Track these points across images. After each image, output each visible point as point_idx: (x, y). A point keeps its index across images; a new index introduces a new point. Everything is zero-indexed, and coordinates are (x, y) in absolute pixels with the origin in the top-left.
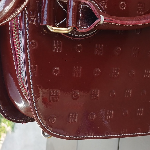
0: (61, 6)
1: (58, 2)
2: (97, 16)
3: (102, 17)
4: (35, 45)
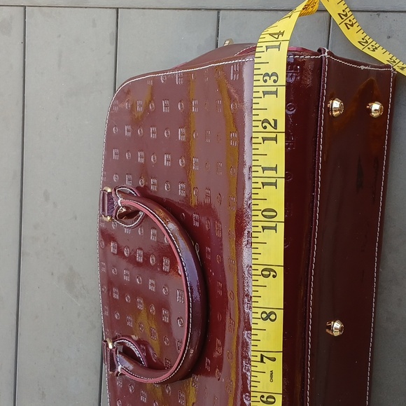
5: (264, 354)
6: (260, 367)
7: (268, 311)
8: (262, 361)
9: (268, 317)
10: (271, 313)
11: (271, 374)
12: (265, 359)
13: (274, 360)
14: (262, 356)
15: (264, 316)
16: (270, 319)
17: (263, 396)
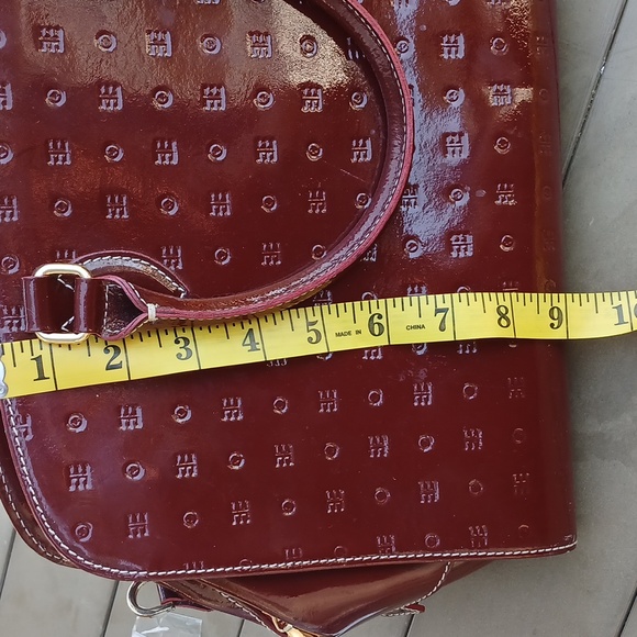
3: (152, 308)
5: (449, 313)
6: (428, 309)
7: (509, 315)
8: (438, 311)
9: (503, 316)
10: (508, 320)
11: (419, 327)
12: (441, 315)
13: (442, 329)
14: (446, 310)
15: (503, 310)
16: (500, 319)
17: (380, 317)
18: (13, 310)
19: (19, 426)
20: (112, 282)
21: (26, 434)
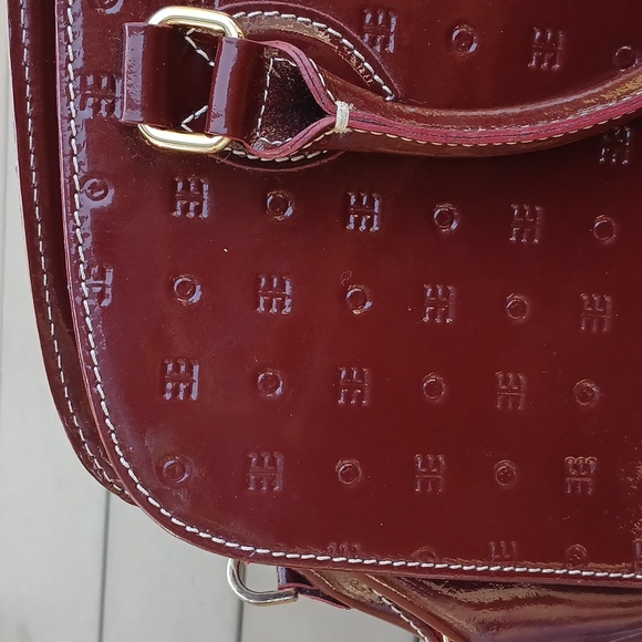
0: (200, 52)
1: (188, 38)
2: (321, 105)
3: (343, 110)
4: (102, 192)
18: (105, 82)
19: (91, 281)
20: (282, 54)
21: (101, 296)
